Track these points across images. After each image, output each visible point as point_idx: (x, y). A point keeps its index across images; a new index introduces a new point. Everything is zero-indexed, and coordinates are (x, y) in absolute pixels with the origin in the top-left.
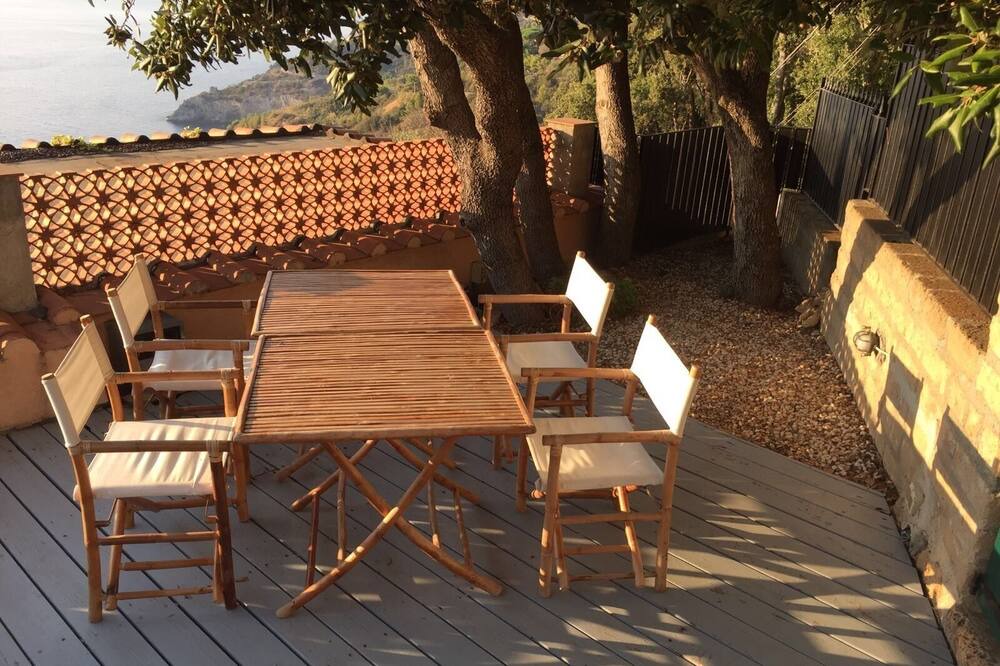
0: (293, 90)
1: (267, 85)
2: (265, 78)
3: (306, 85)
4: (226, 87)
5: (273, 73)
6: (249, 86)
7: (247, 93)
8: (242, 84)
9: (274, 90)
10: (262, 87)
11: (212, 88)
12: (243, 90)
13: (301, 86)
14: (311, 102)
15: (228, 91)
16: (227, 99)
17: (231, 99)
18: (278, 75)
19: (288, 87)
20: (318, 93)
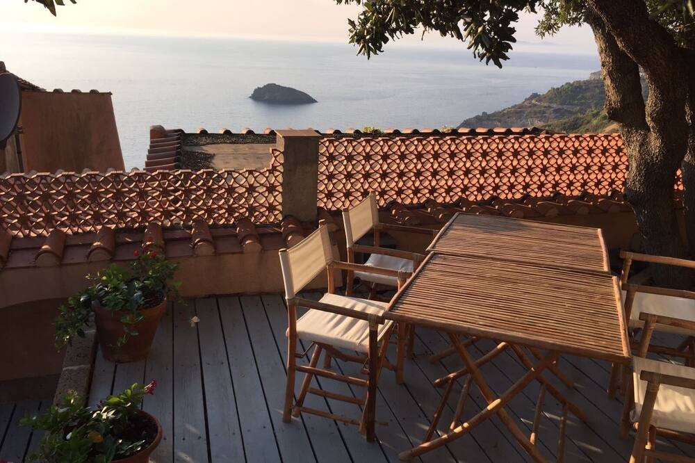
0: (538, 115)
1: (521, 112)
2: (521, 106)
3: (549, 111)
4: (493, 112)
5: (526, 103)
7: (506, 117)
8: (504, 110)
9: (525, 115)
10: (517, 113)
11: (484, 113)
12: (504, 114)
13: (544, 112)
14: (549, 123)
15: (494, 115)
16: (492, 120)
17: (495, 120)
18: (529, 105)
19: (535, 113)
20: (555, 118)
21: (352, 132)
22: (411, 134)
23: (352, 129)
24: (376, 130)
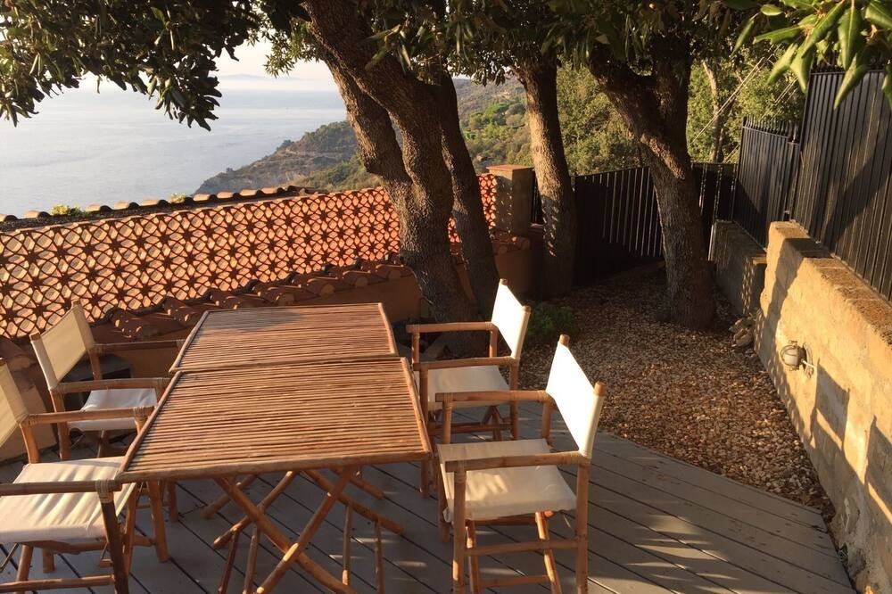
0: (296, 167)
1: (274, 164)
2: (273, 158)
3: (307, 162)
4: (240, 167)
5: (279, 154)
6: (259, 166)
7: (257, 172)
8: (253, 164)
9: (280, 168)
10: (270, 166)
11: (228, 169)
12: (254, 169)
13: (303, 163)
14: (312, 176)
15: (242, 171)
16: (240, 178)
17: (244, 177)
18: (282, 155)
19: (292, 165)
20: (317, 169)
21: (35, 216)
22: (126, 209)
23: (35, 212)
24: (73, 210)
